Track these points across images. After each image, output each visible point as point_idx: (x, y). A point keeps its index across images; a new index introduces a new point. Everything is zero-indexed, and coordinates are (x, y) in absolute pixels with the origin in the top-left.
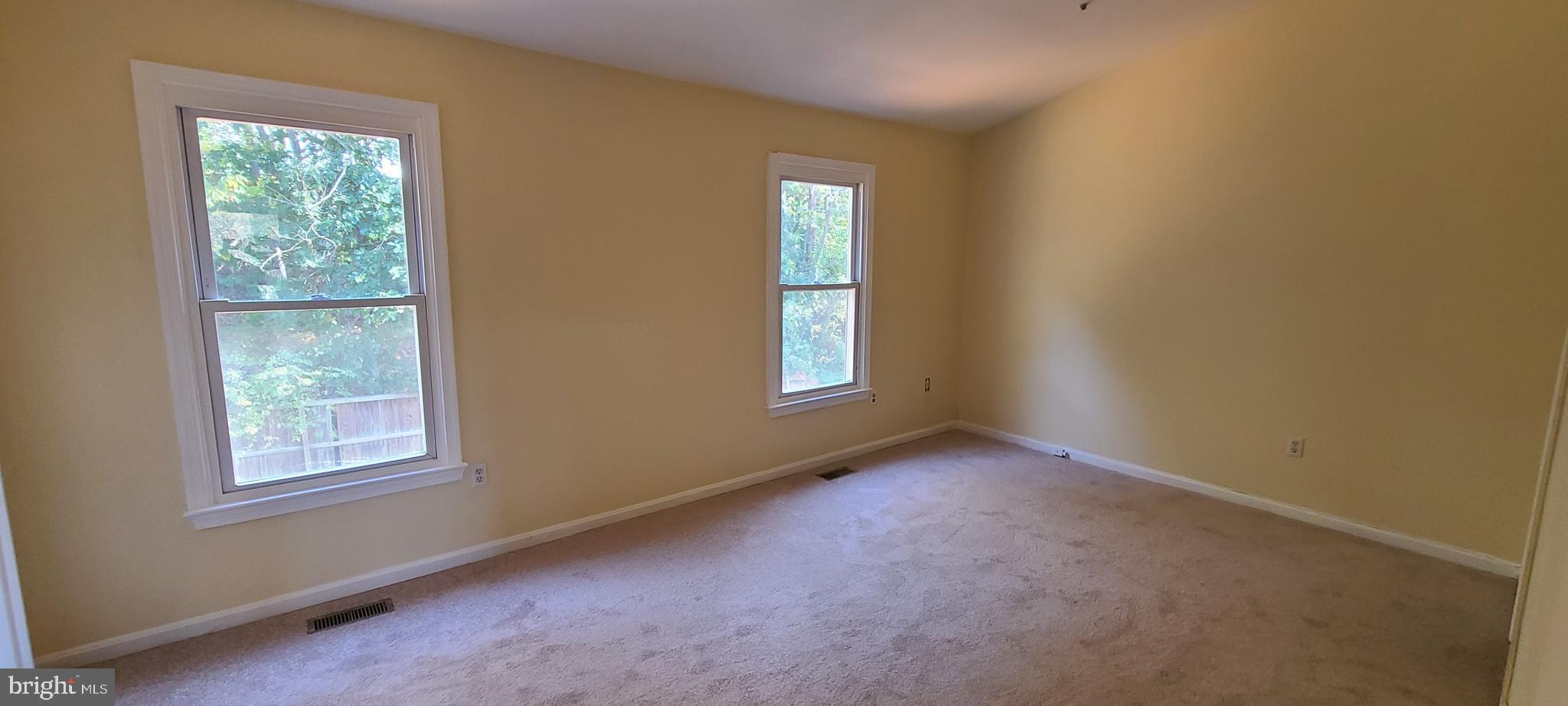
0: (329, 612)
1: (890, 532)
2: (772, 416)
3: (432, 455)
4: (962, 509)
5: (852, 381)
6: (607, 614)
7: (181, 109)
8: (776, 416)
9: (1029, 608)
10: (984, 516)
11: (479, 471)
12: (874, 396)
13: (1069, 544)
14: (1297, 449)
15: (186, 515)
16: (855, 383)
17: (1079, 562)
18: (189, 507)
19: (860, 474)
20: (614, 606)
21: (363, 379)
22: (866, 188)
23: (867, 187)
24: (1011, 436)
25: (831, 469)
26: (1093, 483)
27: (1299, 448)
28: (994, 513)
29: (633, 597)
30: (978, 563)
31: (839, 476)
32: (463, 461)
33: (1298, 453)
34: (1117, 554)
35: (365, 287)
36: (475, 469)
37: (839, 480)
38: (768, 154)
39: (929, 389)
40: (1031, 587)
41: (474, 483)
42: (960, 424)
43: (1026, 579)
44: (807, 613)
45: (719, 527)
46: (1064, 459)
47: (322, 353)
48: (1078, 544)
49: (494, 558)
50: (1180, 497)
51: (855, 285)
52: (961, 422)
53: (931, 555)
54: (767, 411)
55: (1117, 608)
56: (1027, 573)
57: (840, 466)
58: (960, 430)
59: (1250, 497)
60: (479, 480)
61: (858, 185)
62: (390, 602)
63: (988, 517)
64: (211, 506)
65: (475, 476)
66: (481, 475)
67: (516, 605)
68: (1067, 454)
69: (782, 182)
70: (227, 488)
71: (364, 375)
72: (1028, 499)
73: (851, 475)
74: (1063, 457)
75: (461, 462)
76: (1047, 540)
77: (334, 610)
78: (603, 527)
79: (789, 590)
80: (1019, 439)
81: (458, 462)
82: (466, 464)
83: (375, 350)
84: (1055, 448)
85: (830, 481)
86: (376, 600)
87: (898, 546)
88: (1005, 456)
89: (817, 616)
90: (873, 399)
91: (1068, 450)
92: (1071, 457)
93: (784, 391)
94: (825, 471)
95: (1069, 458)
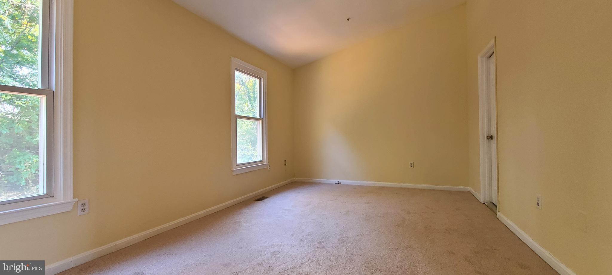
2: (234, 173)
3: (50, 194)
5: (261, 160)
8: (235, 174)
11: (83, 205)
13: (365, 203)
16: (263, 160)
17: (373, 207)
19: (269, 198)
23: (265, 79)
27: (413, 165)
31: (263, 200)
33: (412, 167)
34: (381, 203)
36: (81, 204)
38: (231, 57)
39: (286, 165)
41: (79, 213)
46: (339, 184)
49: (91, 261)
51: (261, 119)
54: (233, 171)
57: (263, 196)
58: (296, 182)
59: (401, 184)
60: (83, 210)
61: (261, 78)
65: (80, 207)
66: (85, 207)
68: (340, 182)
69: (235, 71)
75: (73, 199)
76: (357, 204)
81: (70, 197)
82: (76, 199)
84: (335, 181)
85: (260, 202)
90: (269, 168)
91: (340, 181)
92: (341, 183)
93: (238, 163)
94: (258, 198)
95: (341, 184)
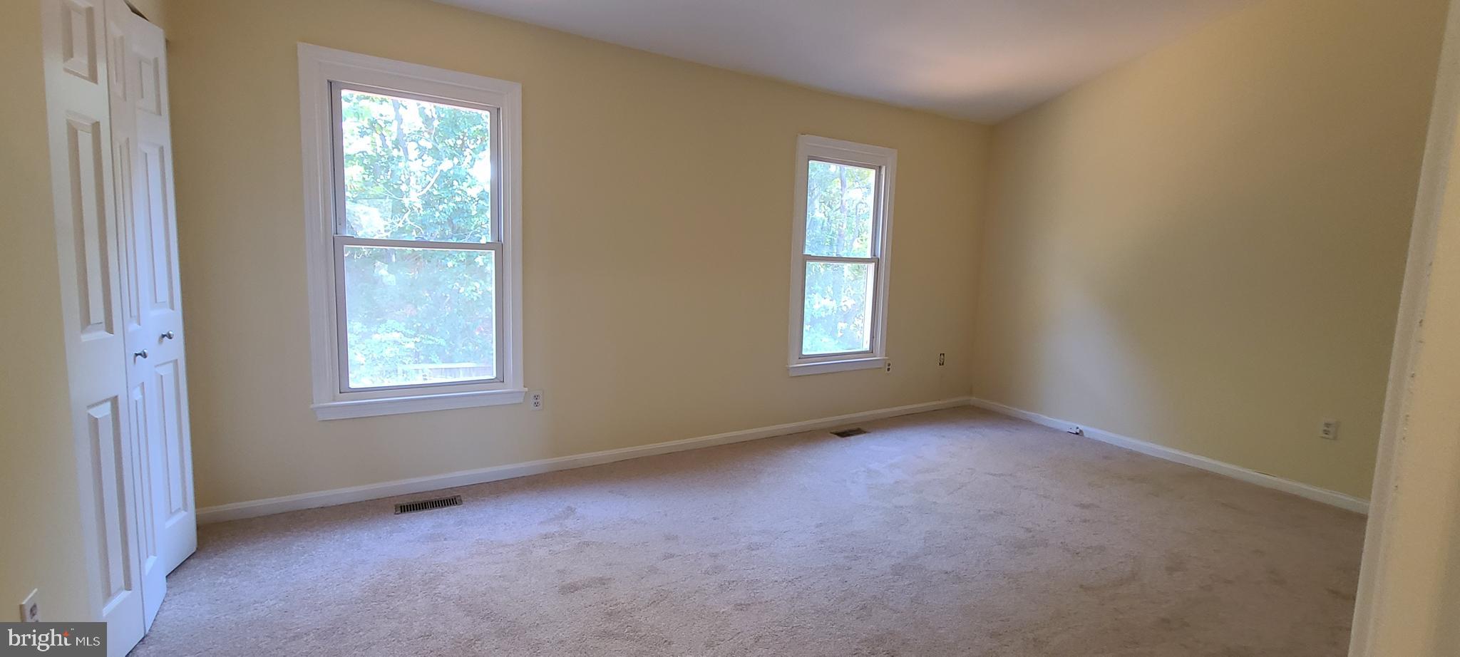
0: (412, 501)
1: (896, 482)
2: (792, 374)
3: (500, 379)
4: (969, 469)
5: (868, 349)
6: (635, 522)
7: (331, 83)
8: (796, 374)
9: (1029, 554)
10: (991, 476)
11: (536, 397)
12: (889, 365)
13: (1076, 506)
14: (1329, 430)
15: (312, 406)
16: (871, 351)
17: (1085, 521)
18: (315, 401)
19: (871, 434)
20: (642, 517)
21: (449, 349)
22: (887, 171)
23: (889, 170)
24: (1024, 412)
25: (846, 429)
26: (1105, 458)
27: (1332, 430)
28: (1001, 475)
29: (659, 512)
30: (981, 513)
31: (852, 435)
32: (525, 387)
33: (1331, 436)
34: (1126, 518)
35: (455, 271)
36: (533, 395)
37: (852, 438)
38: (797, 136)
39: (943, 364)
40: (1033, 537)
41: (532, 407)
42: (974, 400)
43: (1029, 530)
44: (812, 538)
45: (739, 466)
46: (1077, 436)
47: (419, 325)
48: (1083, 506)
49: (545, 474)
50: (1201, 476)
51: (874, 259)
52: (974, 398)
53: (935, 503)
54: (788, 370)
55: (1122, 562)
56: (1029, 525)
57: (854, 427)
58: (973, 406)
59: (1278, 479)
60: (536, 404)
61: (880, 167)
62: (459, 498)
63: (995, 478)
64: (330, 402)
65: (532, 400)
66: (538, 401)
67: (560, 510)
68: (1080, 431)
69: (810, 162)
70: (344, 389)
71: (450, 345)
72: (1037, 466)
73: (864, 435)
74: (1077, 434)
76: (1053, 500)
77: (415, 500)
78: (637, 458)
79: (798, 520)
80: (1031, 415)
81: (520, 386)
82: (526, 389)
83: (460, 324)
84: (1070, 425)
85: (843, 439)
86: (449, 496)
87: (903, 494)
88: (1017, 429)
89: (822, 542)
90: (887, 367)
91: (1081, 427)
92: (1085, 434)
93: (804, 353)
94: (840, 430)
95: (1083, 435)
